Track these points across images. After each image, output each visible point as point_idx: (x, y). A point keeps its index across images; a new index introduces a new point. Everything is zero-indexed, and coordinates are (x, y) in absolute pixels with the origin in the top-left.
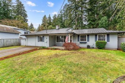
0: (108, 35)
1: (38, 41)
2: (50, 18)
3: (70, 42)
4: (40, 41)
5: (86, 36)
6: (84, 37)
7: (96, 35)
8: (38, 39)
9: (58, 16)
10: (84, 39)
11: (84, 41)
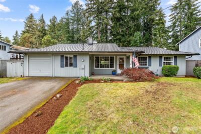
0: (176, 57)
1: (62, 66)
2: (42, 21)
3: (131, 66)
4: (67, 65)
5: (146, 58)
6: (144, 60)
7: (160, 57)
8: (62, 61)
9: (62, 21)
10: (144, 62)
11: (144, 65)
